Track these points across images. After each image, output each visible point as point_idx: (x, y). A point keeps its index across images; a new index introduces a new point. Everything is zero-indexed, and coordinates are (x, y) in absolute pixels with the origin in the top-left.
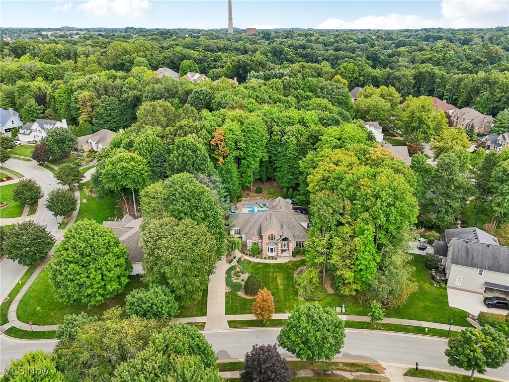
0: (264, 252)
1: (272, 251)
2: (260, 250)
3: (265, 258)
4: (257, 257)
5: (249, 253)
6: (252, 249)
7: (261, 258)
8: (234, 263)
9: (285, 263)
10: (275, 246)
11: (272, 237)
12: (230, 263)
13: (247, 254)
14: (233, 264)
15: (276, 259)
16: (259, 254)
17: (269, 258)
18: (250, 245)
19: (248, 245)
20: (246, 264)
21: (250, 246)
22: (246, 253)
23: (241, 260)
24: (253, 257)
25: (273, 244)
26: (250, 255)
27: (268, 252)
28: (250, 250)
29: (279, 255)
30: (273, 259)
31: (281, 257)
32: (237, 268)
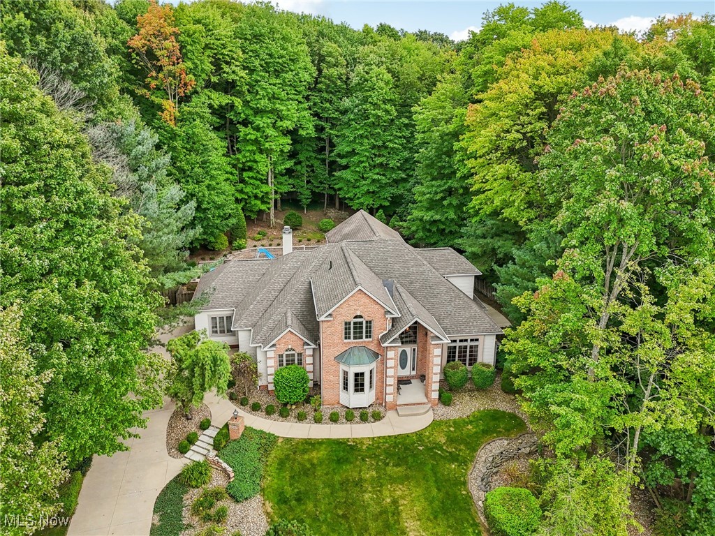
0: (326, 393)
1: (359, 387)
2: (310, 384)
3: (334, 419)
4: (301, 418)
5: (265, 400)
6: (276, 383)
7: (318, 420)
8: (201, 451)
9: (419, 434)
10: (373, 365)
11: (358, 329)
12: (182, 450)
13: (255, 408)
14: (195, 455)
15: (377, 417)
16: (307, 401)
17: (349, 417)
18: (267, 366)
19: (261, 368)
20: (254, 454)
21: (271, 371)
22: (251, 402)
23: (233, 436)
24: (284, 415)
25: (365, 357)
26: (269, 412)
27: (343, 394)
28: (271, 387)
29: (389, 399)
30: (364, 418)
31: (394, 407)
32: (214, 473)
